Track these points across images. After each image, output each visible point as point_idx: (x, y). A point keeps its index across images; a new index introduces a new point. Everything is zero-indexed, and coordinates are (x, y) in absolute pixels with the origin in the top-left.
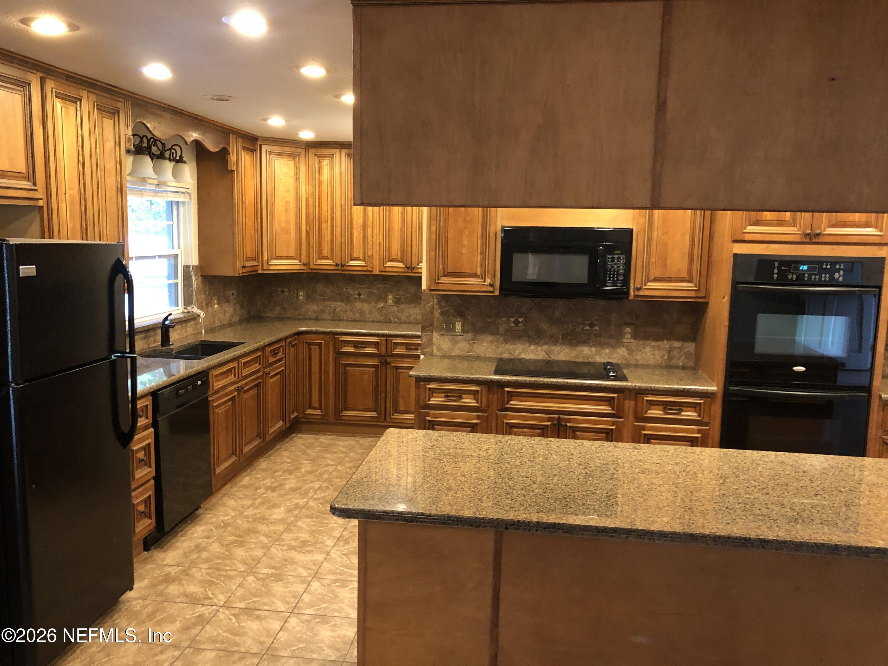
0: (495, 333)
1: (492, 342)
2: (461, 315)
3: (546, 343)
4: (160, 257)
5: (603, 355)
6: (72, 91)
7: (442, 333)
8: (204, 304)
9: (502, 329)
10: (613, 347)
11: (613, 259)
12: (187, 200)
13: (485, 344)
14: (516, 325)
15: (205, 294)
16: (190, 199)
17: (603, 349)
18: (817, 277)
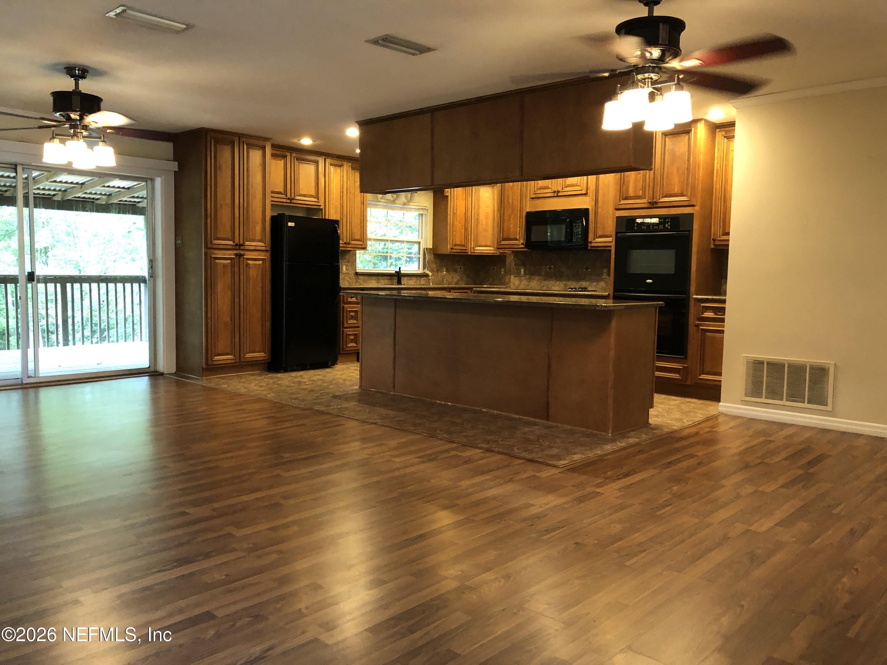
0: (540, 275)
1: (538, 280)
2: (524, 265)
3: (564, 281)
4: (407, 242)
5: (593, 286)
6: (339, 163)
7: (515, 275)
8: (435, 270)
9: (543, 273)
10: (598, 281)
11: (576, 226)
12: (426, 213)
13: (535, 281)
14: (550, 270)
15: (436, 264)
16: (428, 212)
17: (592, 283)
18: (657, 227)
